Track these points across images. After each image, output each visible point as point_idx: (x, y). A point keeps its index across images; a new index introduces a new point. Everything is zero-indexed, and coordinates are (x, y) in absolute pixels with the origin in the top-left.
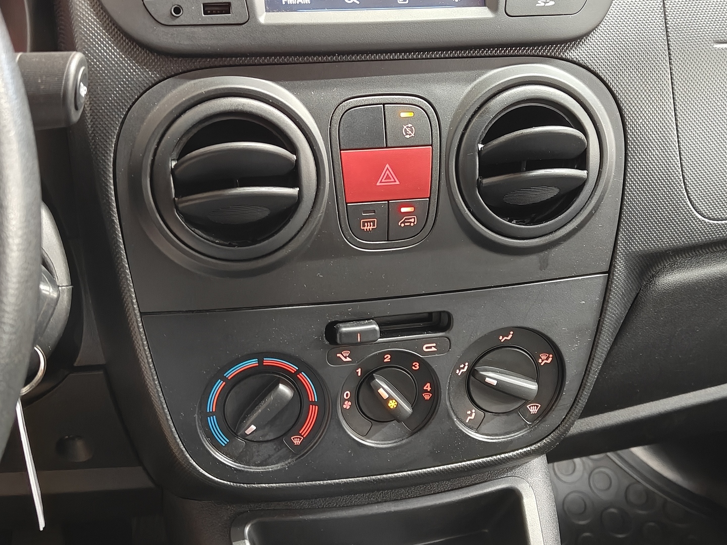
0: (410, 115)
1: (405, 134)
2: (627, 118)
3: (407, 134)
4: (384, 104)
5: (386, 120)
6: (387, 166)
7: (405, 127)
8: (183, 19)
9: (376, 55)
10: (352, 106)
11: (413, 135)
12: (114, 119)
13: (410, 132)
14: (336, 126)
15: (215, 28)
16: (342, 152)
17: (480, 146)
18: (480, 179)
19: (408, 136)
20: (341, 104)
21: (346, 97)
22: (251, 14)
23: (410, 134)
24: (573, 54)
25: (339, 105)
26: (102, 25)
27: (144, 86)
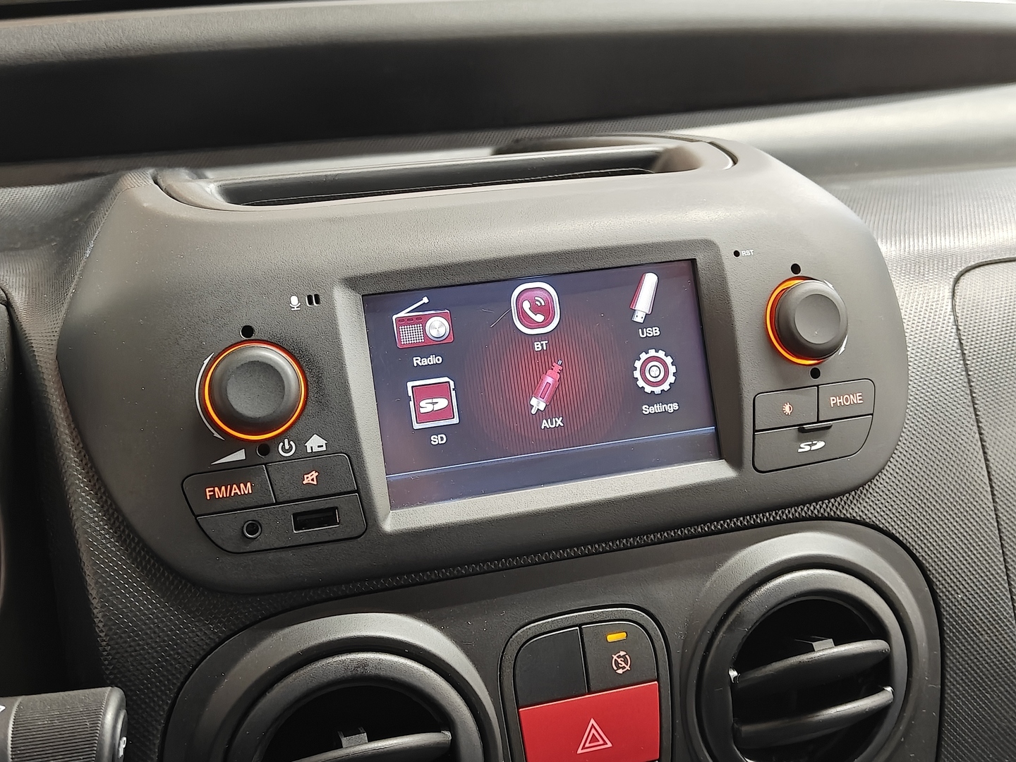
0: (622, 636)
1: (615, 668)
3: (619, 668)
4: (580, 626)
5: (587, 650)
6: (592, 722)
7: (615, 657)
8: (264, 539)
9: (563, 552)
10: (531, 636)
11: (628, 668)
12: (157, 708)
13: (624, 665)
14: (508, 672)
15: (314, 549)
16: (521, 710)
17: (733, 674)
18: (736, 726)
19: (620, 671)
20: (514, 634)
21: (522, 623)
22: (369, 521)
23: (624, 668)
24: (855, 511)
25: (511, 637)
27: (203, 649)
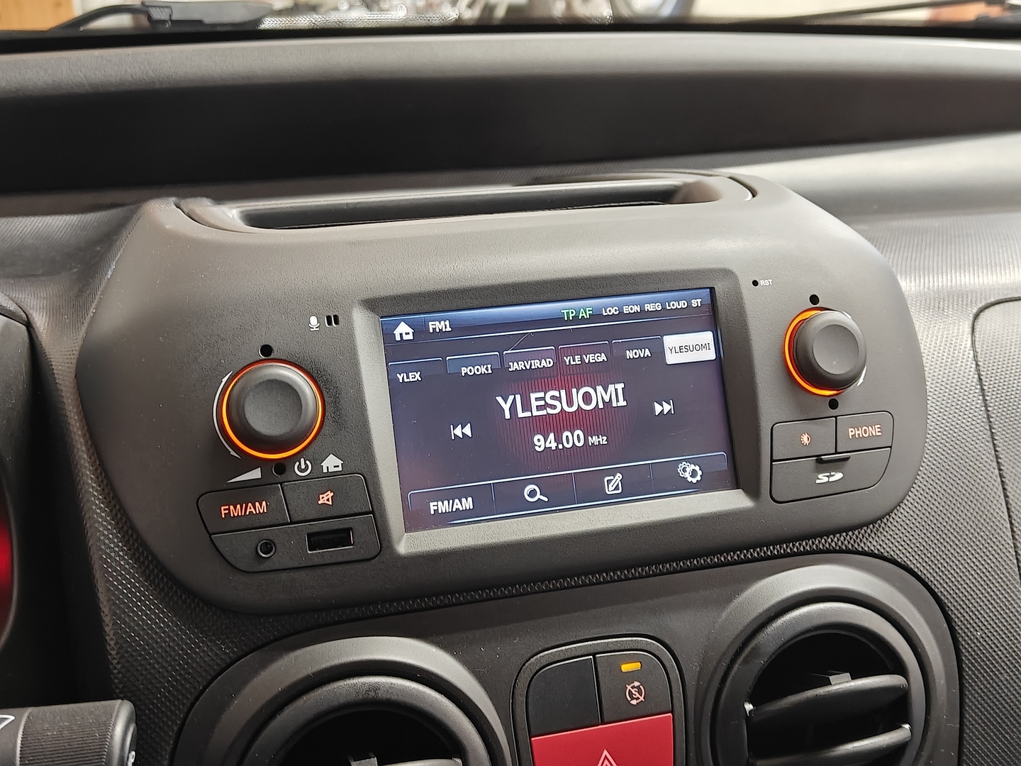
0: (635, 666)
1: (629, 699)
2: (960, 631)
3: (632, 699)
4: (594, 655)
5: (600, 680)
6: (605, 753)
7: (629, 687)
8: (278, 559)
9: (578, 579)
10: (545, 664)
11: (642, 698)
12: (166, 728)
13: (638, 695)
14: (521, 699)
15: (328, 570)
16: (533, 739)
17: (749, 707)
18: (751, 760)
19: (634, 702)
20: (527, 661)
21: (536, 650)
22: (383, 542)
23: (638, 698)
24: (873, 544)
25: (524, 665)
26: (143, 574)
27: (214, 669)
